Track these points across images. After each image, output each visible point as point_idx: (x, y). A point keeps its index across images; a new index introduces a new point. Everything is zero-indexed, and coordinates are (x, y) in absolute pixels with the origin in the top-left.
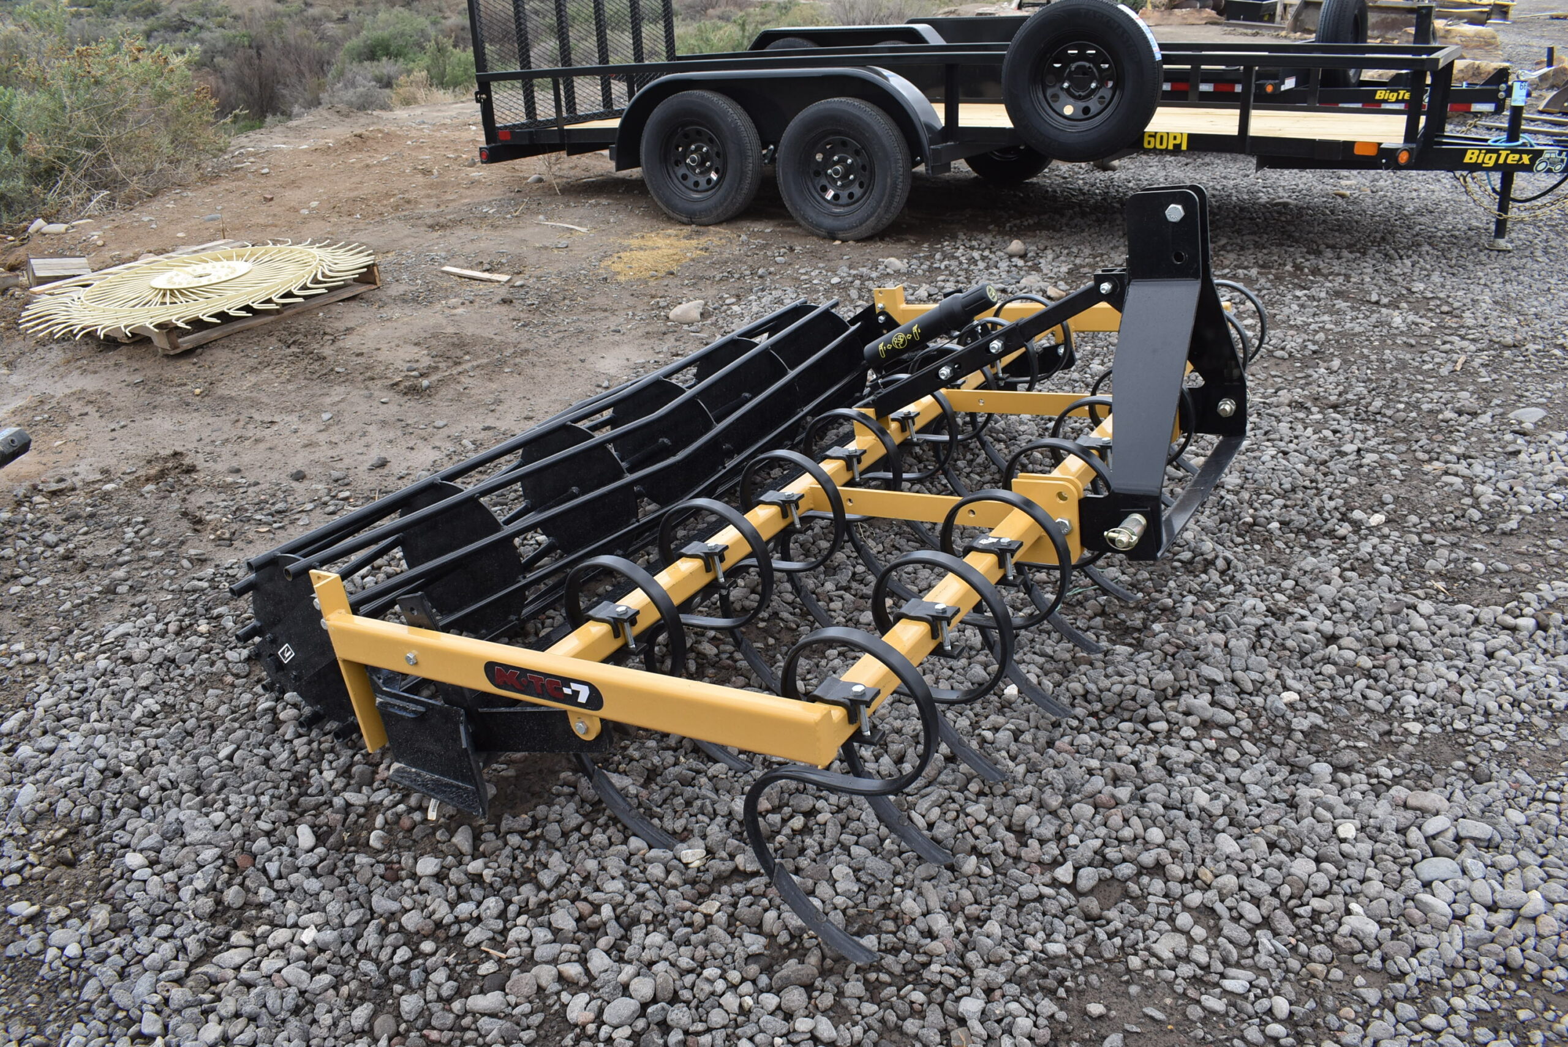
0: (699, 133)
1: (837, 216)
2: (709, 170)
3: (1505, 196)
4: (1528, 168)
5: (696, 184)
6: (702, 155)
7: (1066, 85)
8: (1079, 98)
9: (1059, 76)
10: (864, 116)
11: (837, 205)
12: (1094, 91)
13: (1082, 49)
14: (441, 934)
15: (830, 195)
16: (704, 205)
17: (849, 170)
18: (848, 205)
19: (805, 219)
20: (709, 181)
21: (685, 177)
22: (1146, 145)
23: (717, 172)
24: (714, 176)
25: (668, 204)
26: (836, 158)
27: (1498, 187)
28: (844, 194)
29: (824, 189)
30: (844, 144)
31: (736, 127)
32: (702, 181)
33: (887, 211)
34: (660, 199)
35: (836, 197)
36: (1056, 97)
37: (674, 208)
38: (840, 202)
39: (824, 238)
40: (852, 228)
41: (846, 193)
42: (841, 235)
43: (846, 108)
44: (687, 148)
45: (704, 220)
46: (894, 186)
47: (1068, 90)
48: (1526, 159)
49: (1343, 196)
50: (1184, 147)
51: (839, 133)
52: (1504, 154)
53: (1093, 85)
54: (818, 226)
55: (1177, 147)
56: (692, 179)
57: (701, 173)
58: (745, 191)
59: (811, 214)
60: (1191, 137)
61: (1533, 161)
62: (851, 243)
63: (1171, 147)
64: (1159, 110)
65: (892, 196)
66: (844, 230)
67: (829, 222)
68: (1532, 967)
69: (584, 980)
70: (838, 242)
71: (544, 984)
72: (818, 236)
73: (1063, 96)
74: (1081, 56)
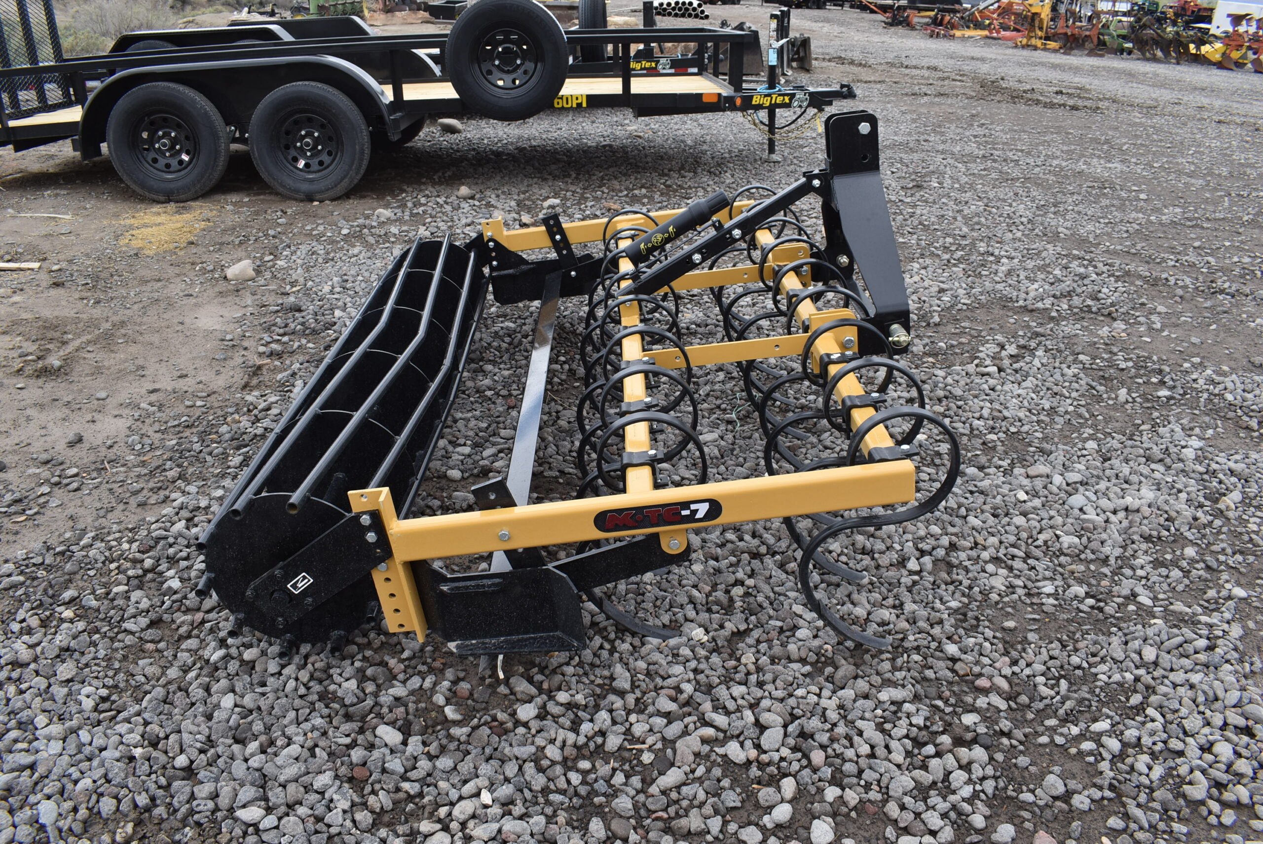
0: (165, 120)
1: (311, 181)
2: (179, 152)
3: (771, 126)
4: (787, 106)
5: (168, 166)
6: (171, 139)
7: (497, 63)
8: (508, 72)
9: (491, 56)
10: (330, 96)
11: (309, 172)
12: (518, 66)
13: (507, 35)
14: (586, 752)
15: (301, 164)
16: (180, 183)
17: (317, 141)
18: (319, 171)
19: (284, 186)
20: (181, 162)
21: (155, 161)
22: (556, 105)
23: (188, 153)
24: (185, 157)
25: (143, 186)
26: (303, 133)
27: (766, 121)
28: (314, 162)
29: (296, 160)
30: (310, 120)
31: (206, 113)
32: (174, 163)
33: (357, 174)
34: (135, 182)
35: (307, 165)
36: (490, 72)
37: (151, 190)
38: (311, 169)
39: (302, 201)
40: (328, 190)
41: (316, 161)
42: (318, 197)
43: (310, 89)
44: (152, 134)
45: (183, 197)
46: (362, 152)
47: (498, 67)
48: (787, 100)
49: (640, 137)
50: (584, 105)
51: (306, 111)
52: (774, 96)
53: (519, 62)
54: (297, 191)
55: (579, 105)
56: (162, 162)
57: (171, 156)
58: (220, 168)
59: (289, 182)
60: (589, 97)
61: (791, 100)
62: (327, 202)
63: (575, 105)
64: (567, 80)
65: (361, 160)
66: (321, 192)
67: (305, 187)
68: (1155, 533)
69: (721, 735)
70: (316, 203)
71: (696, 750)
72: (296, 199)
73: (494, 70)
74: (507, 40)
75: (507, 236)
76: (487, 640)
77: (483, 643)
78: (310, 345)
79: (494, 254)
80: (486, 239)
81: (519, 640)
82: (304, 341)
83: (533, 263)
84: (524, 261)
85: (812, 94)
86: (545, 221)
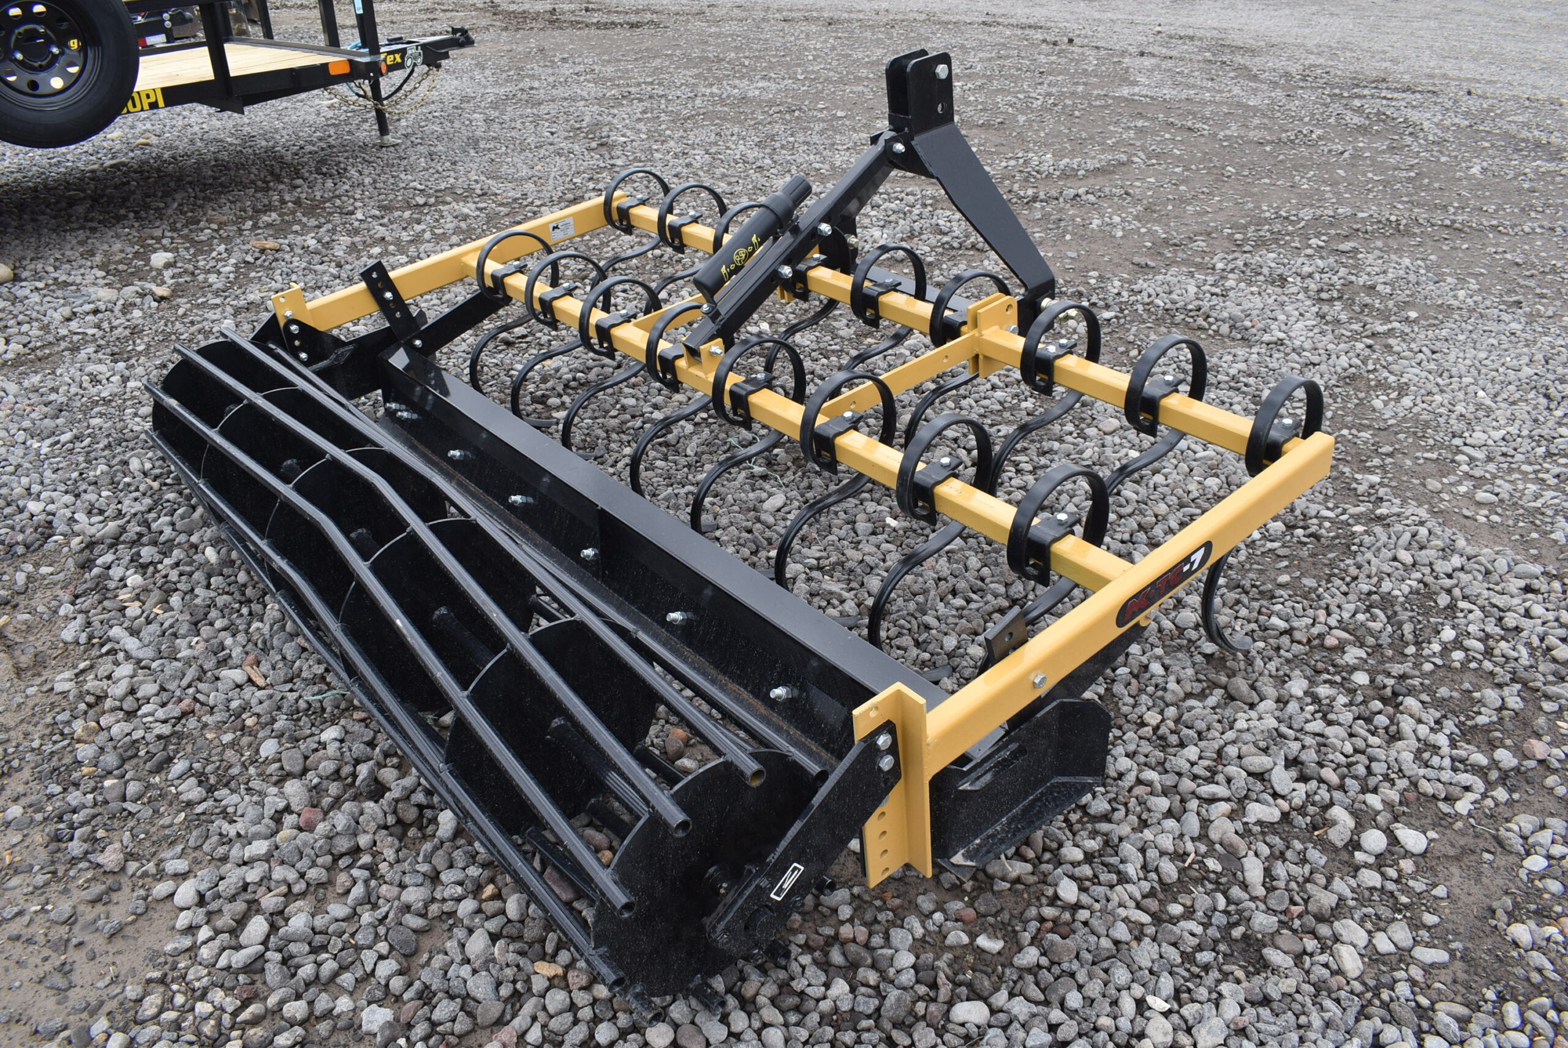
3: (378, 98)
4: (401, 66)
12: (57, 57)
13: (27, 8)
47: (22, 62)
48: (398, 58)
50: (161, 105)
53: (54, 50)
55: (153, 106)
61: (402, 58)
63: (146, 107)
74: (28, 18)
75: (313, 311)
76: (990, 831)
77: (992, 836)
78: (45, 570)
79: (297, 343)
80: (282, 323)
81: (1025, 811)
82: (29, 568)
83: (350, 343)
84: (337, 342)
85: (424, 46)
86: (366, 276)
